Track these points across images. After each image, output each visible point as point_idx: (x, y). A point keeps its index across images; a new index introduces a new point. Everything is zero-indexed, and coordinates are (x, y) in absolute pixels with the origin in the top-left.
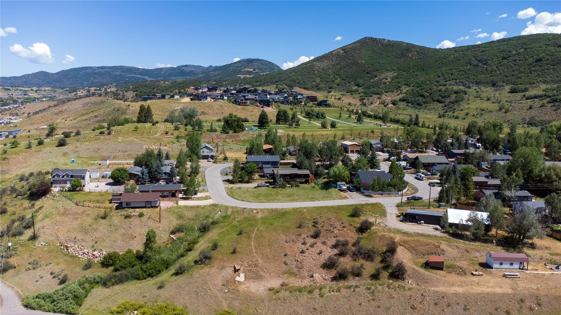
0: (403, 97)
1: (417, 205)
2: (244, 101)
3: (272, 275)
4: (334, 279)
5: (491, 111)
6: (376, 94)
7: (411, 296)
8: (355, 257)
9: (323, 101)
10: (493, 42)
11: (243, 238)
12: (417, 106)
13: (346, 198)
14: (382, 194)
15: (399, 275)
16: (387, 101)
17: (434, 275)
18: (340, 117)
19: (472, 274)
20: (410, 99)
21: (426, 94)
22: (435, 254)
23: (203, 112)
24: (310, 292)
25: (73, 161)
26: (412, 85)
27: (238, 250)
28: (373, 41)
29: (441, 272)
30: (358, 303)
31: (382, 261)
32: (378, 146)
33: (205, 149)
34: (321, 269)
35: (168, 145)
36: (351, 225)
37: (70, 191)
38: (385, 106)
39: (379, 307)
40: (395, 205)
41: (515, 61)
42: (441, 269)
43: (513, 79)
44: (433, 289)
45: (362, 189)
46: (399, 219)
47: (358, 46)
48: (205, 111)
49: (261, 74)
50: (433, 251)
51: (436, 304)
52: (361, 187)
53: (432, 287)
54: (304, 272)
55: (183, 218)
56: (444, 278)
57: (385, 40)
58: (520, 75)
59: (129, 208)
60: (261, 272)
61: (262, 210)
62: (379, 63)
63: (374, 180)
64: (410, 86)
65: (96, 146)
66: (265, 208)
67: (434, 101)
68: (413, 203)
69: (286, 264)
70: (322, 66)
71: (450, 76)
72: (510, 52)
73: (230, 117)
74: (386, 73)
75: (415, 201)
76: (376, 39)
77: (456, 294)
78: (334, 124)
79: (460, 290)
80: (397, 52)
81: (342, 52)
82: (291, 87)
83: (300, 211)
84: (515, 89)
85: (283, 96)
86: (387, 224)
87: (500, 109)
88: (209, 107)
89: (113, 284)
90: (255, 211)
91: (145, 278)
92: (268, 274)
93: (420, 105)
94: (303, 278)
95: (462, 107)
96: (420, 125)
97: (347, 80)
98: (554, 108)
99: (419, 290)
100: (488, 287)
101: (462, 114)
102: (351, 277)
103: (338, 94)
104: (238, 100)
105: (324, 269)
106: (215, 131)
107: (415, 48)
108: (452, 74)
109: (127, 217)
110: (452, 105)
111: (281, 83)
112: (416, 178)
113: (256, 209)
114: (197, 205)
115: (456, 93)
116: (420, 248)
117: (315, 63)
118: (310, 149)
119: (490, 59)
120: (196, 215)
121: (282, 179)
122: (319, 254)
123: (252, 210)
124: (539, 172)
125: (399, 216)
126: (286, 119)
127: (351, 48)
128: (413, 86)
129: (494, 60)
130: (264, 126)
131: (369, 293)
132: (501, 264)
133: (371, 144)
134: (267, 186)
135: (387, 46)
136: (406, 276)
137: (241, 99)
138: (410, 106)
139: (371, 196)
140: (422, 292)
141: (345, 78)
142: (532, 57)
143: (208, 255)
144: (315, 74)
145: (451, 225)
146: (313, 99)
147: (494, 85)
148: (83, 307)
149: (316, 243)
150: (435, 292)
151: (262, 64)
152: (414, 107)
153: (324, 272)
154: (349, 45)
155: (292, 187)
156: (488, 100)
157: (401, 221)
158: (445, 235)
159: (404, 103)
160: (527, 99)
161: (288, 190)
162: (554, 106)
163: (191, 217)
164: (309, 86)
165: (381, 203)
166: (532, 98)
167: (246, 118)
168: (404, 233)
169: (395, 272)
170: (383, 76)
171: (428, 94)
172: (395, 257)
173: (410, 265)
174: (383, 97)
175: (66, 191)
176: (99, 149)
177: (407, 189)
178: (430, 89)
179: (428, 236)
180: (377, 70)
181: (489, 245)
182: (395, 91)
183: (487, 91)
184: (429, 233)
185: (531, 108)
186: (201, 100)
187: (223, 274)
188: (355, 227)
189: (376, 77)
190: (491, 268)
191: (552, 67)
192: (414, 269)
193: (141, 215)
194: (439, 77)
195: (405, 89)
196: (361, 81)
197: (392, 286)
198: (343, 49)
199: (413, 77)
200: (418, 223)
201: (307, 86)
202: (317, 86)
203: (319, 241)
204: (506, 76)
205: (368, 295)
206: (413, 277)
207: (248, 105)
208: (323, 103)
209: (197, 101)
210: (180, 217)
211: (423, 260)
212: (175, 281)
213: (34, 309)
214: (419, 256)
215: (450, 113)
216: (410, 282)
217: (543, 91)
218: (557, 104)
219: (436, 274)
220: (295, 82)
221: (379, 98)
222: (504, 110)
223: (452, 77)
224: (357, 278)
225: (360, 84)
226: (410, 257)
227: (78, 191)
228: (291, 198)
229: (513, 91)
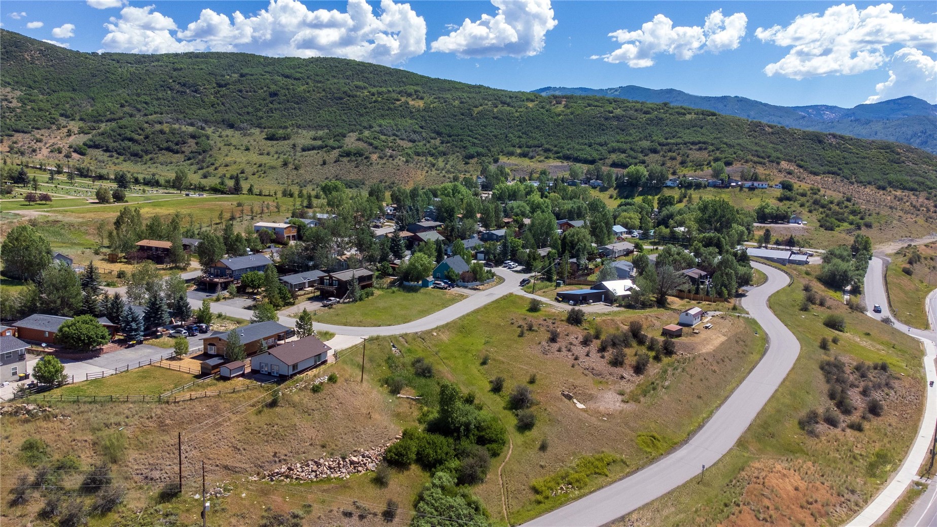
0: (91, 141)
4: (636, 373)
5: (272, 168)
11: (497, 364)
12: (133, 158)
14: (483, 285)
20: (107, 145)
21: (136, 137)
22: (651, 326)
32: (312, 226)
34: (617, 368)
38: (67, 156)
40: (525, 292)
42: (680, 336)
44: (701, 352)
50: (648, 324)
51: (718, 363)
67: (162, 149)
69: (586, 375)
71: (145, 105)
77: (715, 351)
84: (274, 135)
87: (285, 164)
90: (434, 334)
92: (592, 390)
93: (135, 155)
95: (222, 161)
96: (245, 191)
98: (354, 164)
99: (699, 357)
100: (715, 339)
102: (646, 367)
107: (32, 44)
108: (146, 103)
109: (317, 389)
110: (200, 157)
113: (431, 331)
115: (193, 136)
119: (200, 83)
122: (589, 356)
128: (81, 119)
129: (206, 86)
134: (338, 302)
136: (676, 349)
138: (118, 158)
142: (262, 88)
147: (231, 126)
150: (706, 354)
152: (129, 159)
153: (622, 369)
156: (248, 149)
158: (623, 309)
159: (101, 152)
160: (303, 150)
165: (511, 293)
166: (309, 150)
168: (604, 314)
171: (141, 137)
174: (43, 138)
175: (31, 393)
182: (54, 127)
183: (233, 135)
184: (614, 310)
185: (324, 163)
188: (562, 321)
190: (692, 325)
191: (296, 106)
193: (335, 380)
194: (122, 106)
195: (74, 126)
197: (681, 361)
200: (588, 304)
203: (565, 344)
206: (679, 349)
216: (683, 353)
217: (313, 139)
218: (352, 158)
223: (152, 109)
227: (58, 385)
229: (271, 138)
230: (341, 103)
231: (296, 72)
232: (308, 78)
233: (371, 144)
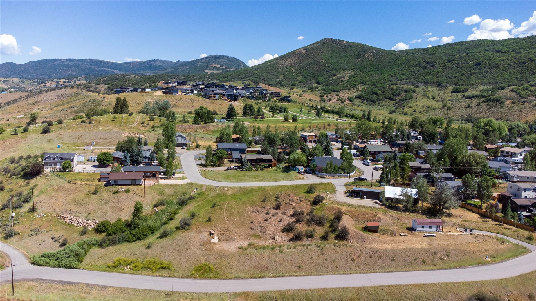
0: (359, 95)
1: (362, 184)
2: (213, 95)
3: (241, 237)
4: (291, 240)
5: (435, 109)
6: (334, 91)
7: (351, 251)
8: (309, 223)
9: (286, 97)
10: (440, 46)
11: (217, 209)
12: (371, 103)
13: (303, 179)
14: (334, 176)
15: (343, 236)
16: (344, 98)
17: (371, 236)
18: (301, 111)
19: (400, 235)
20: (365, 97)
21: (379, 92)
22: (373, 221)
23: (175, 104)
24: (272, 249)
25: (59, 146)
26: (368, 83)
27: (212, 218)
28: (333, 42)
29: (377, 234)
30: (310, 257)
31: (330, 227)
32: (333, 136)
33: (179, 138)
34: (281, 233)
35: (144, 133)
36: (307, 199)
37: (60, 171)
38: (342, 102)
39: (326, 260)
40: (344, 184)
41: (458, 64)
42: (376, 231)
43: (456, 80)
44: (369, 246)
45: (317, 172)
46: (346, 195)
47: (319, 46)
48: (177, 104)
49: (228, 70)
50: (371, 219)
51: (370, 257)
52: (316, 170)
53: (368, 245)
54: (267, 235)
55: (163, 194)
56: (378, 238)
57: (343, 41)
58: (462, 77)
59: (116, 185)
60: (232, 235)
61: (232, 188)
62: (338, 62)
63: (327, 164)
64: (365, 85)
65: (78, 134)
66: (235, 186)
67: (387, 98)
68: (359, 183)
69: (252, 229)
70: (286, 64)
71: (402, 76)
72: (454, 56)
73: (201, 109)
74: (344, 72)
75: (360, 182)
76: (335, 41)
77: (386, 250)
78: (295, 118)
79: (389, 246)
80: (354, 53)
81: (304, 51)
82: (256, 83)
83: (264, 189)
84: (457, 89)
85: (249, 92)
86: (336, 199)
87: (443, 107)
88: (180, 100)
89: (108, 246)
90: (226, 189)
91: (135, 241)
92: (238, 237)
93: (373, 102)
94: (266, 240)
95: (410, 105)
96: (372, 119)
97: (308, 77)
98: (488, 107)
99: (358, 247)
100: (411, 244)
101: (410, 111)
102: (305, 239)
103: (300, 91)
104: (207, 94)
105: (283, 232)
106: (187, 122)
107: (371, 50)
108: (403, 74)
109: (115, 193)
110: (402, 102)
111: (247, 79)
112: (363, 164)
113: (226, 187)
114: (175, 183)
115: (406, 91)
116: (361, 217)
117: (279, 61)
118: (273, 138)
119: (436, 61)
120: (175, 192)
121: (248, 163)
122: (280, 221)
123: (223, 188)
124: (462, 158)
125: (346, 193)
126: (252, 112)
127: (312, 48)
128: (368, 85)
129: (440, 62)
130: (232, 119)
131: (319, 250)
132: (423, 227)
133: (327, 135)
134: (236, 169)
135: (345, 47)
136: (349, 237)
137: (211, 93)
138: (364, 103)
139: (325, 178)
140: (360, 248)
141: (306, 76)
142: (473, 61)
143: (188, 222)
144: (279, 72)
145: (388, 199)
146: (276, 95)
147: (439, 85)
148: (83, 263)
149: (277, 213)
150: (370, 248)
151: (229, 61)
152: (368, 104)
153: (283, 235)
154: (311, 45)
155: (257, 170)
156: (434, 98)
157: (347, 196)
158: (383, 207)
159: (360, 100)
160: (466, 98)
161: (254, 172)
162: (488, 105)
163: (170, 194)
164: (274, 83)
165: (332, 183)
166: (470, 98)
167: (215, 111)
168: (349, 205)
169: (340, 234)
170: (341, 75)
171: (381, 92)
172: (341, 223)
173: (352, 229)
174: (341, 94)
175: (57, 171)
176: (81, 137)
177: (355, 172)
178: (383, 88)
179: (369, 208)
180: (336, 69)
181: (416, 214)
182: (352, 89)
183: (433, 90)
184: (370, 206)
185: (469, 106)
186: (172, 94)
187: (201, 237)
188: (309, 201)
189: (335, 75)
190: (415, 230)
191: (489, 70)
192: (355, 232)
193: (127, 191)
194: (392, 77)
195: (361, 87)
196: (321, 79)
197: (337, 245)
198: (305, 48)
199: (368, 76)
200: (361, 198)
201: (271, 83)
202: (281, 83)
203: (279, 212)
204: (450, 78)
205: (318, 251)
206: (354, 238)
207: (217, 99)
208: (286, 99)
209: (168, 95)
210: (161, 193)
211: (364, 226)
212: (161, 242)
213: (41, 265)
214: (360, 223)
215: (400, 110)
216: (351, 242)
217: (480, 91)
218: (490, 103)
219: (372, 235)
220: (260, 78)
221: (337, 95)
222: (446, 108)
223: (404, 77)
224: (310, 239)
225: (320, 82)
226: (353, 223)
227: (68, 171)
228: (256, 179)
229: (455, 91)
230: (523, 66)
231: (507, 48)
232: (513, 51)
233: (518, 93)
